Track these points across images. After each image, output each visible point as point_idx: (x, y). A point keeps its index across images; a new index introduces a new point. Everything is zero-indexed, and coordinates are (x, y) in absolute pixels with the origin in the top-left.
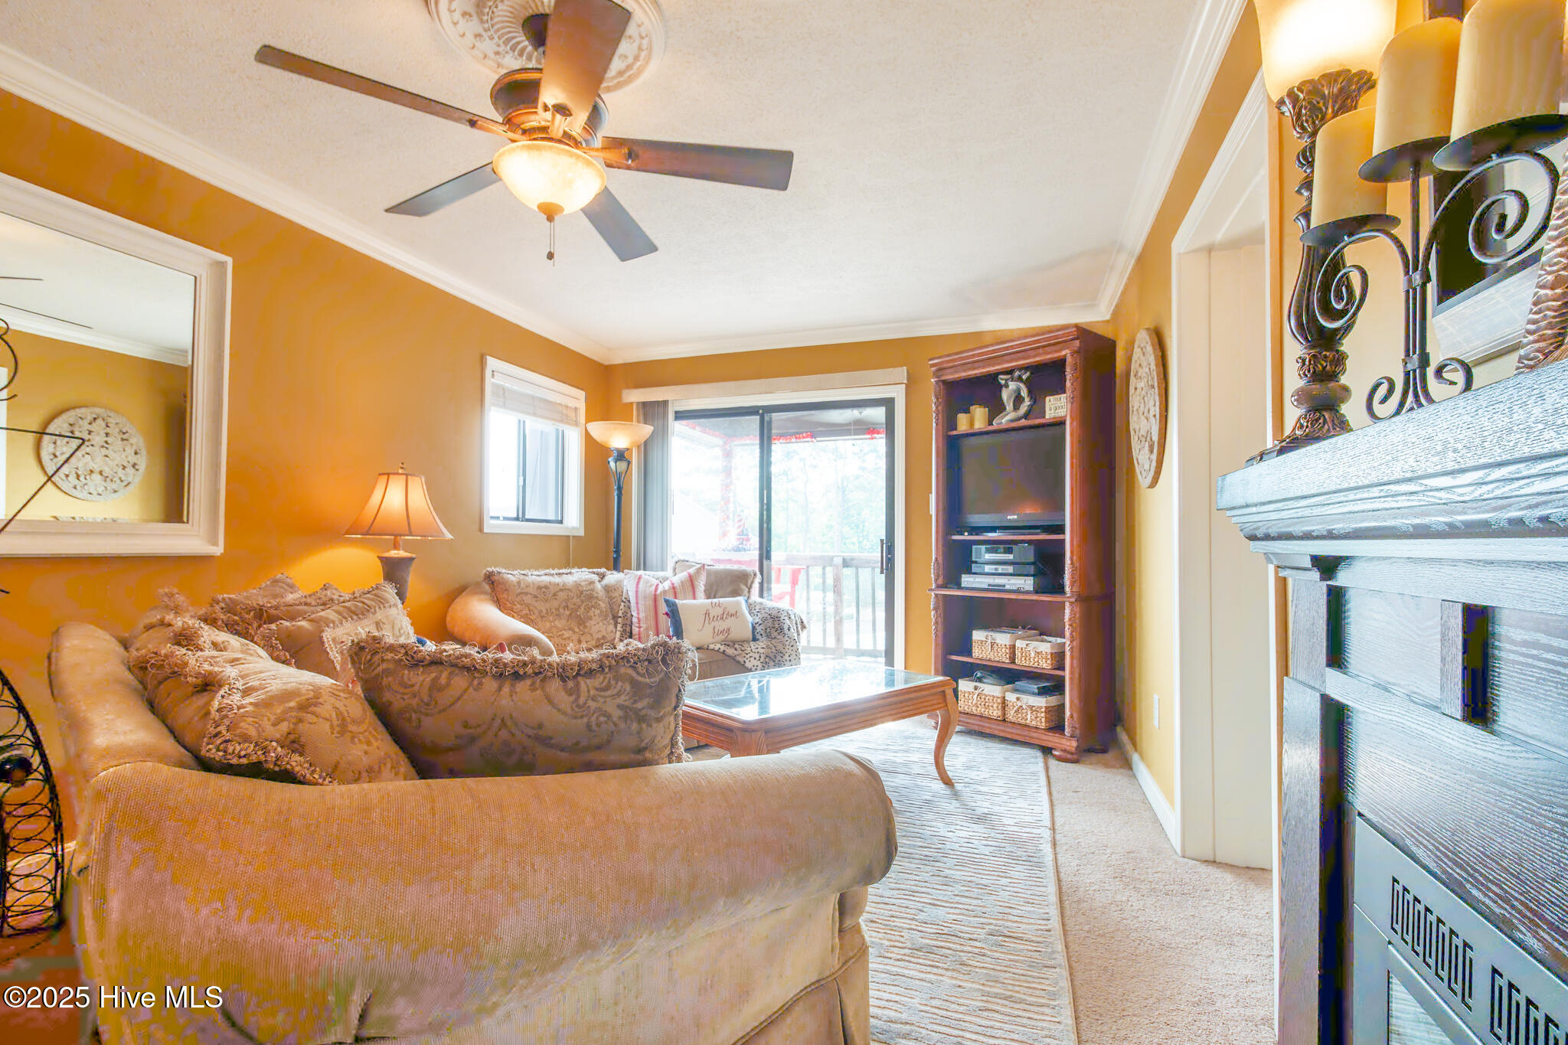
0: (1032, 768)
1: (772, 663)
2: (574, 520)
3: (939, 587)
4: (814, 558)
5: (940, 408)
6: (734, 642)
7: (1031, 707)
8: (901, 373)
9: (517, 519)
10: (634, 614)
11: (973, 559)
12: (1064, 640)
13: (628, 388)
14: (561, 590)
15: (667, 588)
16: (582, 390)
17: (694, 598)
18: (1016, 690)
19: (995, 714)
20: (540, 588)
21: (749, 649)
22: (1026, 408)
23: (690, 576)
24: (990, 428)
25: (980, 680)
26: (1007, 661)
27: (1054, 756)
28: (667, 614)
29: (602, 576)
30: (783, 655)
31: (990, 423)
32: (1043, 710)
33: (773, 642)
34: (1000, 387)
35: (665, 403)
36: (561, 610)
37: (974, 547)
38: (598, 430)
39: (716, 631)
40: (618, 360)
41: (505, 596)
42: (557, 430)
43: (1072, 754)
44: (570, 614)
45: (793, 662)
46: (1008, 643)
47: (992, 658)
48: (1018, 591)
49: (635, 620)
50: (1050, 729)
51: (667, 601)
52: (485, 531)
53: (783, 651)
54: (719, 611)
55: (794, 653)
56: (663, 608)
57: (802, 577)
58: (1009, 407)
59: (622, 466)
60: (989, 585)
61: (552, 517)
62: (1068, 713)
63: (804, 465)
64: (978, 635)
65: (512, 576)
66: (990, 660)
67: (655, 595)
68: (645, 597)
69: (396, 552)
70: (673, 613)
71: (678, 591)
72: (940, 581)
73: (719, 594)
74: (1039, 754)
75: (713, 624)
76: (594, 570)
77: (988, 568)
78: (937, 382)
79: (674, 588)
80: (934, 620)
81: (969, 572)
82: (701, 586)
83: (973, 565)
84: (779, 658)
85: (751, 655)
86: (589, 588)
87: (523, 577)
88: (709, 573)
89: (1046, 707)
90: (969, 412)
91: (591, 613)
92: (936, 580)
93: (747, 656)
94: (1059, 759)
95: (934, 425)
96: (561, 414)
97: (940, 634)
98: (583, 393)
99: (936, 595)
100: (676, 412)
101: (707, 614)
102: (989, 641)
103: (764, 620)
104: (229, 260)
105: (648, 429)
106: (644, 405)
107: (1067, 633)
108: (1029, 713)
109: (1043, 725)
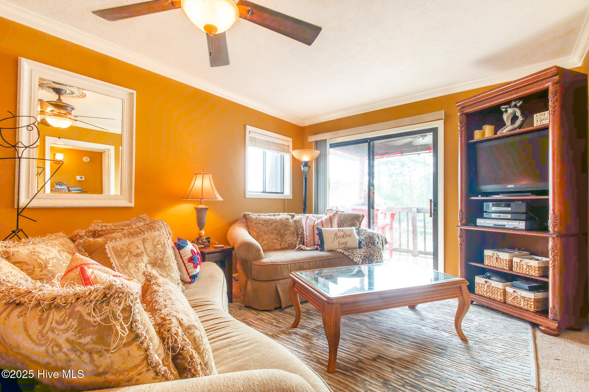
0: (524, 337)
1: (367, 260)
2: (288, 193)
3: (462, 225)
4: (403, 209)
5: (463, 128)
6: (349, 249)
7: (524, 298)
8: (441, 114)
9: (263, 192)
10: (305, 233)
11: (485, 210)
12: (548, 259)
13: (311, 135)
14: (274, 222)
15: (319, 222)
16: (291, 138)
17: (332, 227)
18: (513, 286)
19: (499, 298)
20: (265, 221)
21: (356, 252)
22: (519, 123)
23: (330, 217)
24: (496, 136)
25: (489, 278)
26: (507, 269)
27: (540, 329)
28: (317, 234)
29: (293, 216)
30: (373, 256)
31: (495, 133)
32: (532, 300)
33: (369, 249)
34: (502, 113)
35: (325, 140)
36: (273, 231)
37: (485, 204)
38: (296, 153)
39: (340, 243)
40: (307, 123)
41: (250, 224)
42: (281, 155)
43: (554, 330)
44: (277, 233)
45: (379, 260)
46: (507, 259)
47: (497, 266)
48: (514, 229)
49: (305, 236)
50: (537, 312)
51: (317, 228)
52: (246, 197)
53: (374, 254)
54: (342, 234)
55: (379, 255)
56: (316, 232)
57: (396, 217)
58: (508, 122)
59: (306, 169)
60: (495, 225)
61: (279, 191)
62: (551, 305)
63: (410, 169)
64: (487, 253)
65: (254, 216)
66: (495, 267)
67: (313, 225)
68: (309, 226)
69: (201, 206)
70: (320, 234)
71: (324, 223)
72: (464, 221)
73: (344, 226)
74: (529, 327)
75: (339, 240)
76: (290, 214)
77: (493, 215)
78: (461, 115)
79: (322, 222)
80: (459, 243)
81: (482, 217)
82: (335, 222)
83: (484, 213)
84: (371, 257)
85: (357, 255)
86: (286, 221)
87: (258, 216)
88: (341, 215)
89: (534, 299)
90: (482, 129)
91: (286, 233)
92: (461, 221)
93: (354, 256)
94: (544, 332)
95: (460, 137)
96: (283, 149)
97: (464, 250)
98: (291, 139)
99: (461, 229)
100: (330, 144)
101: (336, 235)
102: (495, 256)
103: (366, 238)
104: (135, 92)
105: (317, 152)
106: (316, 142)
107: (551, 256)
108: (522, 301)
109: (532, 309)
